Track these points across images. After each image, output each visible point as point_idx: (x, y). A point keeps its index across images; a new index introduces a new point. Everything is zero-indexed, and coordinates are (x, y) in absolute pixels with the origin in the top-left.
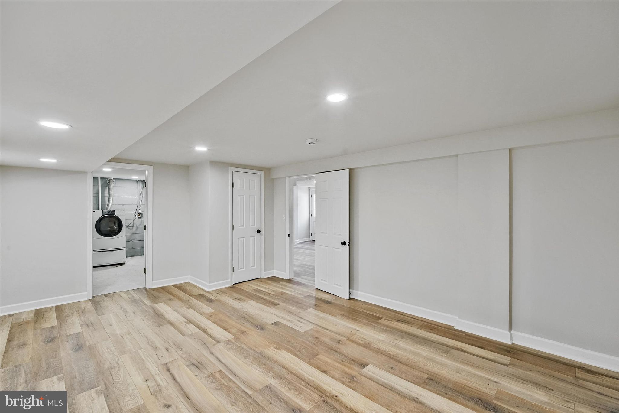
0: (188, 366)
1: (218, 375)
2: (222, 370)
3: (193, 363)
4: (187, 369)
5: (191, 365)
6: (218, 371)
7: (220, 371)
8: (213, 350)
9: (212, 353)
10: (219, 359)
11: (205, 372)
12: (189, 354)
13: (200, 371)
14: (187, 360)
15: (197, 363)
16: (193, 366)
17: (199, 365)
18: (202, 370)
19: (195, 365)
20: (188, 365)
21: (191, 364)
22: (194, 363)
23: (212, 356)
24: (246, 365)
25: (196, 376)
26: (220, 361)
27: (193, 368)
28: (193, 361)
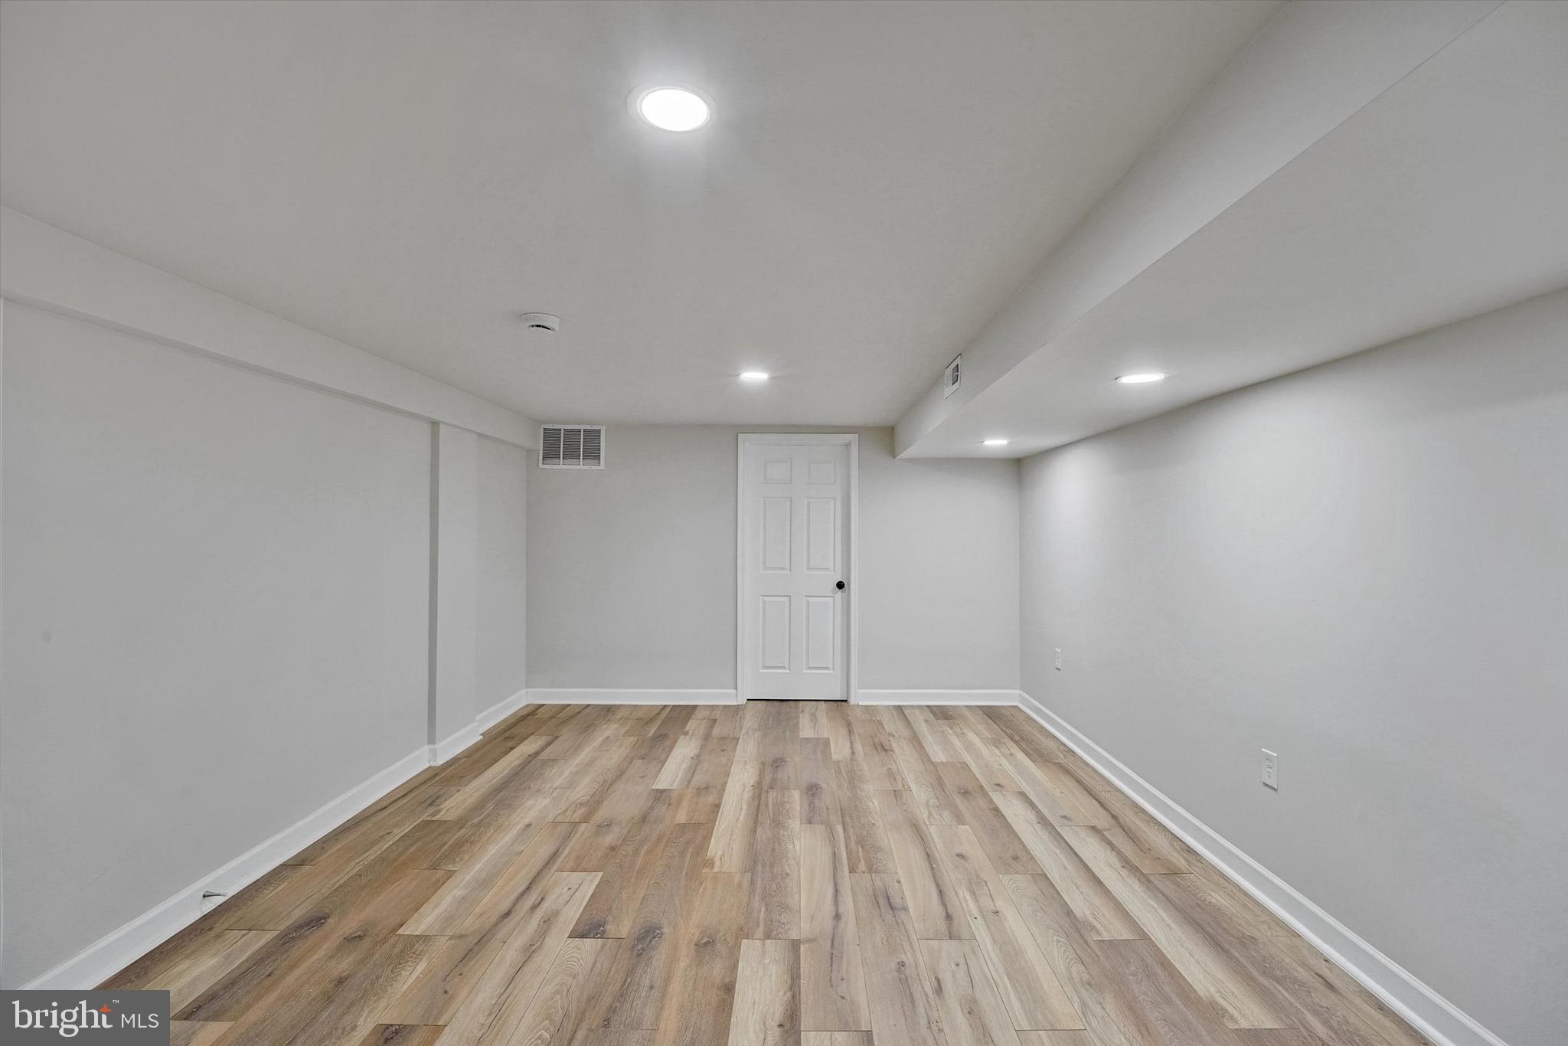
0: (905, 909)
1: (862, 866)
2: (848, 871)
3: (891, 912)
4: (910, 904)
5: (896, 909)
6: (855, 872)
7: (852, 870)
8: (828, 923)
9: (837, 917)
10: (836, 895)
11: (878, 883)
12: (887, 941)
13: (887, 887)
14: (901, 926)
15: (882, 909)
16: (893, 904)
17: (882, 901)
18: (882, 886)
19: (890, 903)
20: (903, 911)
21: (896, 911)
22: (890, 910)
23: (841, 910)
24: (802, 863)
25: (899, 882)
26: (836, 891)
27: (896, 901)
28: (888, 916)
